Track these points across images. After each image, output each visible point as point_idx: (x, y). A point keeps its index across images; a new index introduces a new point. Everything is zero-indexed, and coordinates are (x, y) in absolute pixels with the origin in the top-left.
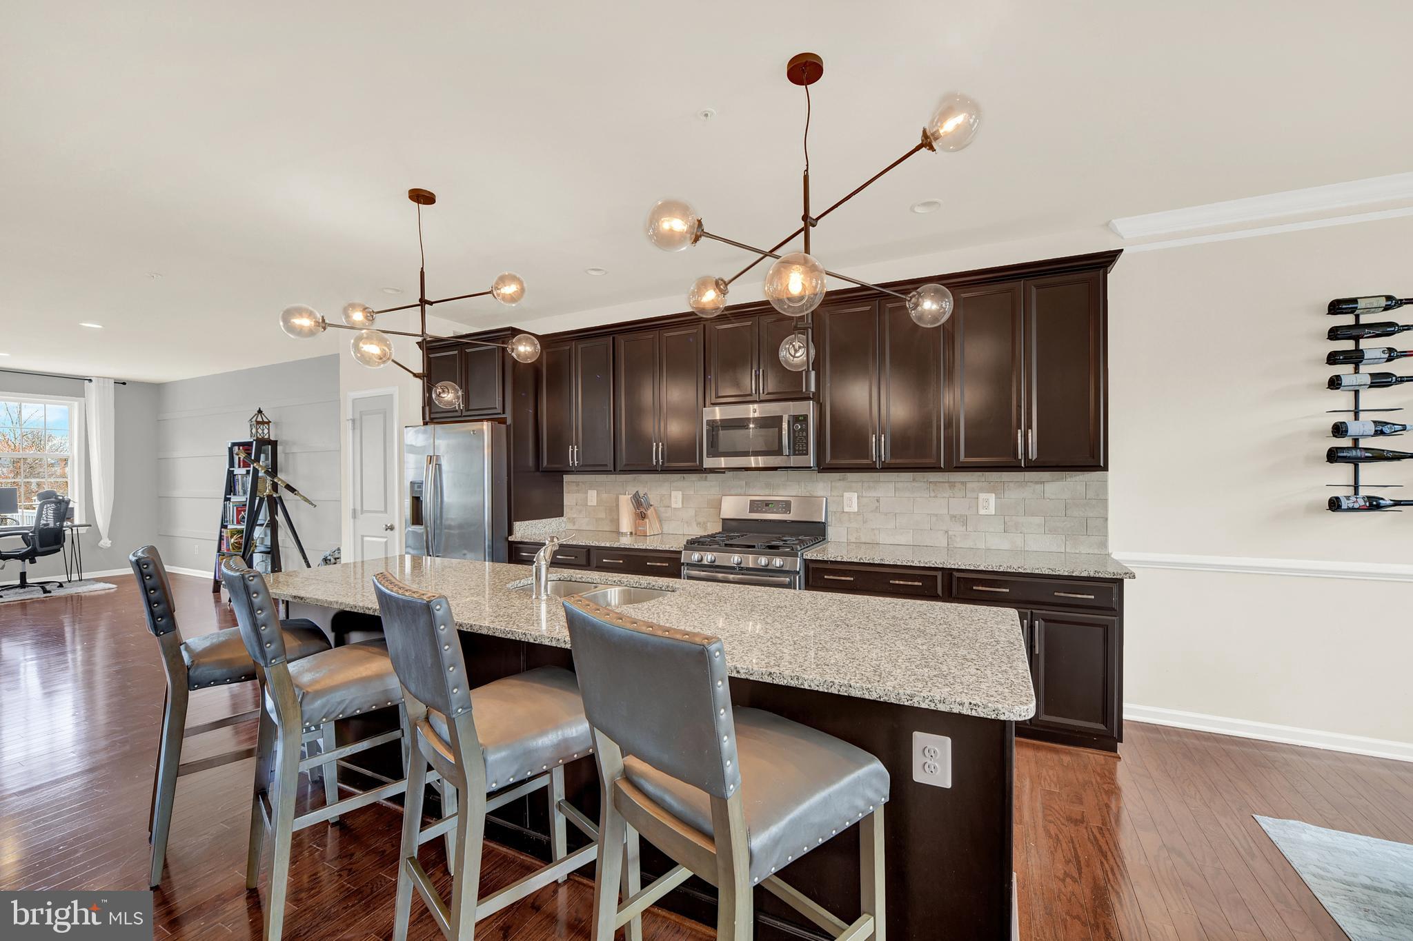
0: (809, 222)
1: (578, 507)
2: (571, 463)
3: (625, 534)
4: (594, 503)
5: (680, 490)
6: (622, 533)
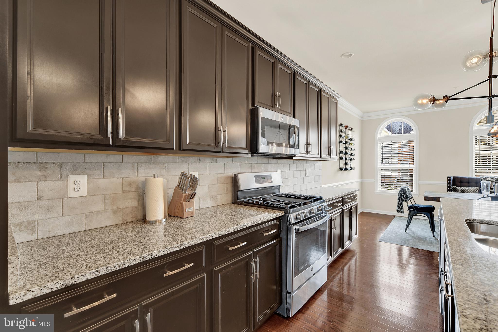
1: (41, 203)
2: (111, 133)
3: (160, 222)
4: (83, 190)
5: (197, 171)
6: (156, 221)
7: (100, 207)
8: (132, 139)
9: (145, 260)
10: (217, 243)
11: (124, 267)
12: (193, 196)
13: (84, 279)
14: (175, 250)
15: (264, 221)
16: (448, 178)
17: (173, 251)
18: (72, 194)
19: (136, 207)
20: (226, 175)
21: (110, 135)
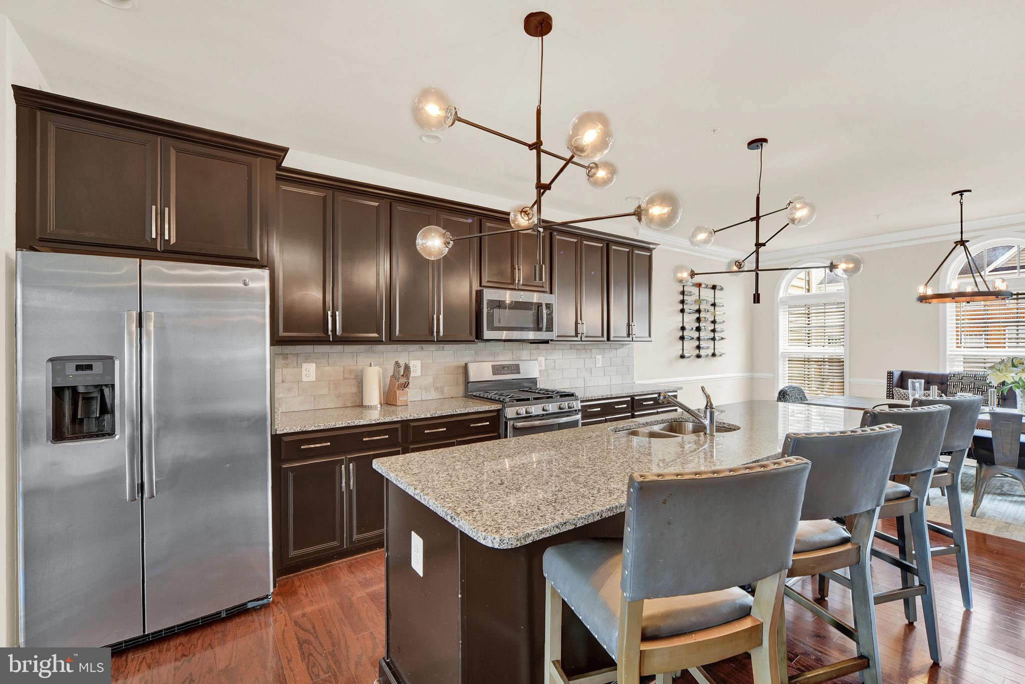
0: (757, 218)
1: (285, 385)
2: (331, 331)
3: (376, 407)
4: (313, 378)
5: (419, 360)
6: (371, 406)
7: (325, 391)
8: (347, 335)
9: (349, 425)
10: (412, 424)
11: (335, 427)
12: (406, 385)
13: (311, 429)
14: (372, 423)
15: (471, 411)
16: (888, 373)
17: (370, 423)
18: (305, 379)
19: (355, 393)
20: (456, 364)
21: (330, 333)
